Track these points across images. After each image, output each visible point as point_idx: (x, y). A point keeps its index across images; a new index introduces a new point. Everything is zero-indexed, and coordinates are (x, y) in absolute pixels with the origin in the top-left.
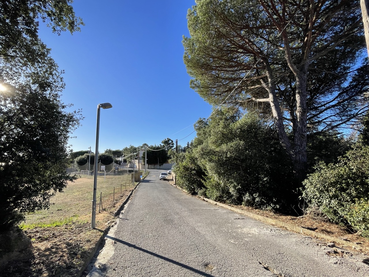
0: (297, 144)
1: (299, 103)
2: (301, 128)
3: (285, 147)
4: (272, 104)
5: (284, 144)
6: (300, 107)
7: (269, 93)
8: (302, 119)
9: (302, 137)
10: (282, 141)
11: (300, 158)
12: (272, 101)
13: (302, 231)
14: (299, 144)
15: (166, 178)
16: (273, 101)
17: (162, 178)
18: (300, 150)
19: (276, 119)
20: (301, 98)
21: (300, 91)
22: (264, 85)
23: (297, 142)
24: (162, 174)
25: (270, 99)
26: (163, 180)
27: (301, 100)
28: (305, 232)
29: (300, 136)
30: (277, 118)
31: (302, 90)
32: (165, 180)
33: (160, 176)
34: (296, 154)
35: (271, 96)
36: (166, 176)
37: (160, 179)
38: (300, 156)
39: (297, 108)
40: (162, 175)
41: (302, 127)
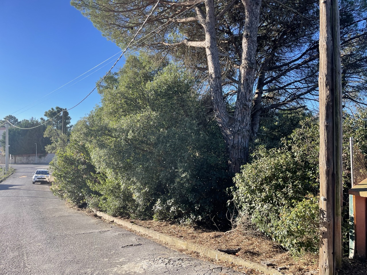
0: (237, 119)
1: (245, 53)
2: (244, 93)
3: (220, 123)
4: (208, 52)
5: (220, 119)
6: (246, 59)
7: (205, 32)
8: (247, 80)
9: (245, 109)
10: (217, 115)
11: (238, 141)
12: (208, 47)
13: (218, 256)
14: (240, 119)
15: (45, 180)
16: (210, 46)
17: (38, 180)
18: (240, 128)
19: (212, 78)
20: (248, 44)
21: (249, 34)
22: (200, 17)
23: (238, 115)
24: (38, 173)
25: (206, 43)
26: (40, 183)
27: (248, 48)
28: (221, 258)
29: (241, 106)
30: (213, 76)
31: (251, 32)
32: (44, 183)
33: (33, 177)
34: (234, 133)
35: (208, 37)
36: (45, 176)
37: (34, 183)
38: (240, 137)
39: (243, 61)
40: (37, 175)
41: (245, 93)
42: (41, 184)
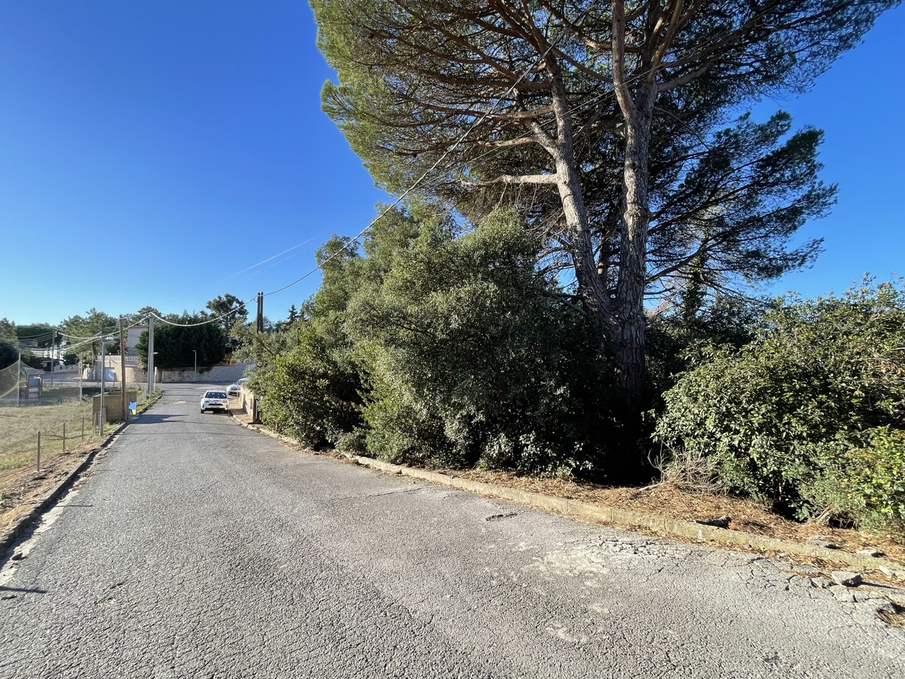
0: (626, 300)
1: (633, 193)
2: (635, 257)
3: (596, 306)
4: (564, 191)
5: (595, 300)
6: (634, 202)
7: (558, 159)
8: (639, 236)
9: (638, 282)
10: (588, 292)
11: (631, 335)
12: (565, 182)
14: (630, 298)
15: (221, 407)
16: (570, 181)
17: (210, 407)
18: (632, 314)
19: (576, 232)
20: (637, 179)
21: (636, 162)
22: (543, 139)
23: (626, 293)
24: (209, 396)
25: (560, 176)
26: (212, 412)
27: (637, 186)
29: (633, 278)
30: (579, 228)
31: (640, 160)
32: (218, 411)
33: (202, 402)
34: (623, 323)
35: (562, 167)
36: (221, 401)
37: (202, 412)
38: (633, 329)
39: (628, 205)
40: (207, 399)
41: (638, 256)
42: (214, 413)
